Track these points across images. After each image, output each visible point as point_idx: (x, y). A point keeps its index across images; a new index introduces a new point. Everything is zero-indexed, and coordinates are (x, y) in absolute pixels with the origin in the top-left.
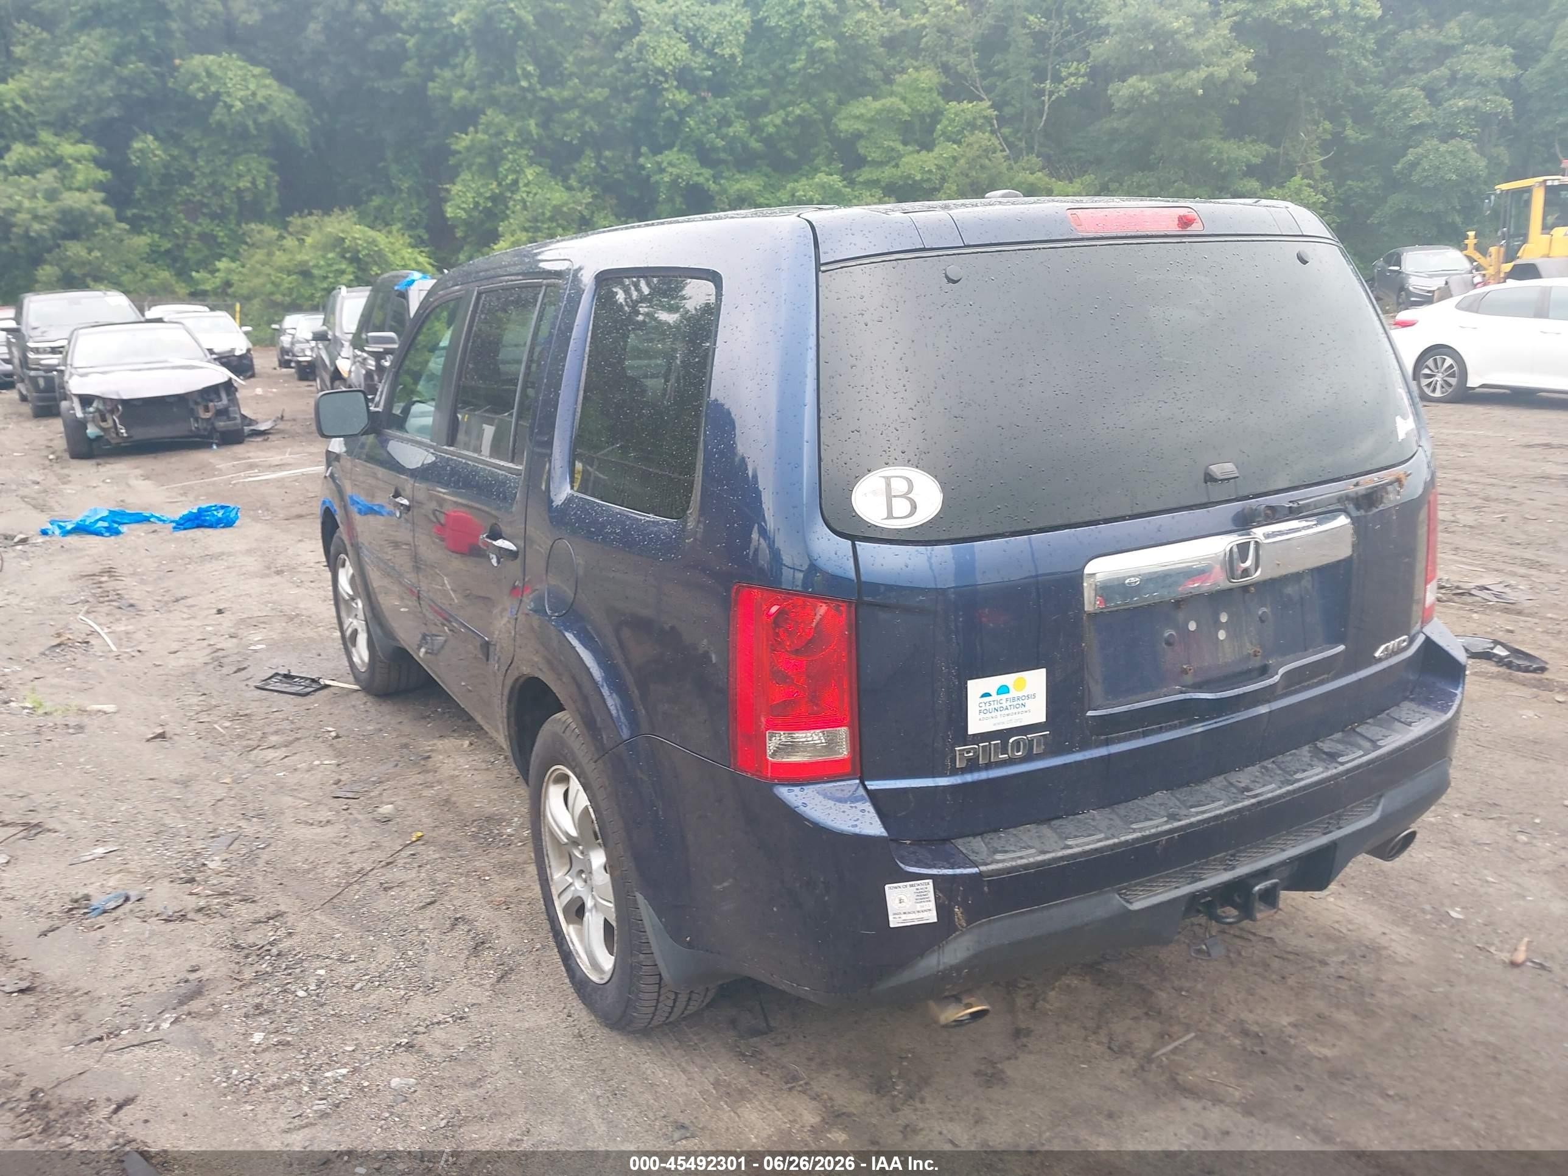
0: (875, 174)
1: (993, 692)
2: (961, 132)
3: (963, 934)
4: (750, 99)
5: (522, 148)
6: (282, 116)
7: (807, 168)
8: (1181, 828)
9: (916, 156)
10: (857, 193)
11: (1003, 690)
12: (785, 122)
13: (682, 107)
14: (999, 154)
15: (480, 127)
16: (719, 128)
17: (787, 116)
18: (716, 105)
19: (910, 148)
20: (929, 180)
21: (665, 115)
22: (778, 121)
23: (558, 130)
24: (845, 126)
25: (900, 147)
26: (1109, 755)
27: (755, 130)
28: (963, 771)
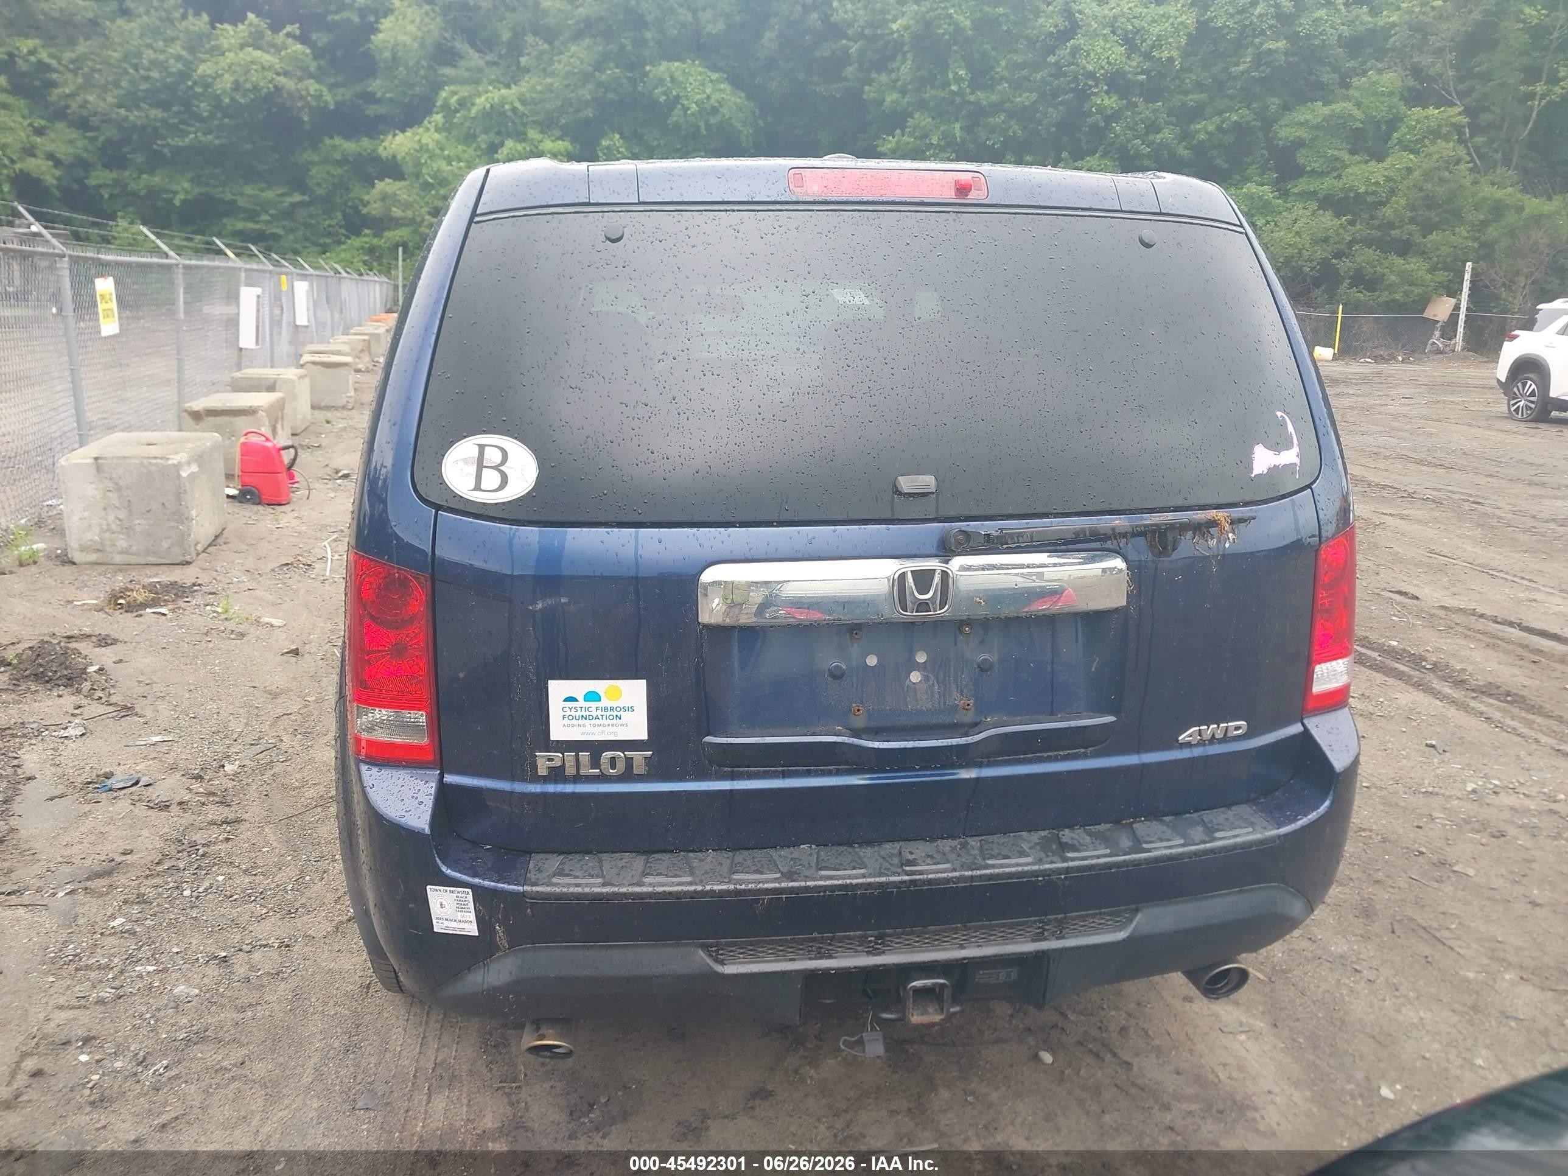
0: (1312, 185)
1: (580, 698)
2: (1421, 141)
3: (506, 955)
4: (1184, 104)
5: (945, 151)
6: (730, 118)
7: (1238, 177)
8: (792, 890)
9: (1363, 166)
10: (1289, 205)
11: (593, 696)
12: (1219, 129)
13: (1109, 112)
14: (1462, 166)
15: (907, 130)
16: (1147, 133)
17: (1223, 122)
18: (1146, 111)
19: (1357, 158)
20: (1374, 193)
21: (1090, 120)
22: (1211, 128)
23: (982, 134)
24: (1285, 132)
25: (1345, 156)
26: (732, 791)
27: (1185, 136)
28: (545, 780)
